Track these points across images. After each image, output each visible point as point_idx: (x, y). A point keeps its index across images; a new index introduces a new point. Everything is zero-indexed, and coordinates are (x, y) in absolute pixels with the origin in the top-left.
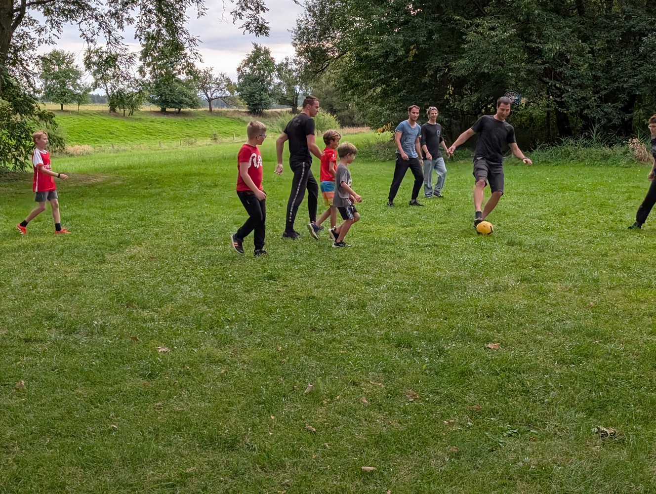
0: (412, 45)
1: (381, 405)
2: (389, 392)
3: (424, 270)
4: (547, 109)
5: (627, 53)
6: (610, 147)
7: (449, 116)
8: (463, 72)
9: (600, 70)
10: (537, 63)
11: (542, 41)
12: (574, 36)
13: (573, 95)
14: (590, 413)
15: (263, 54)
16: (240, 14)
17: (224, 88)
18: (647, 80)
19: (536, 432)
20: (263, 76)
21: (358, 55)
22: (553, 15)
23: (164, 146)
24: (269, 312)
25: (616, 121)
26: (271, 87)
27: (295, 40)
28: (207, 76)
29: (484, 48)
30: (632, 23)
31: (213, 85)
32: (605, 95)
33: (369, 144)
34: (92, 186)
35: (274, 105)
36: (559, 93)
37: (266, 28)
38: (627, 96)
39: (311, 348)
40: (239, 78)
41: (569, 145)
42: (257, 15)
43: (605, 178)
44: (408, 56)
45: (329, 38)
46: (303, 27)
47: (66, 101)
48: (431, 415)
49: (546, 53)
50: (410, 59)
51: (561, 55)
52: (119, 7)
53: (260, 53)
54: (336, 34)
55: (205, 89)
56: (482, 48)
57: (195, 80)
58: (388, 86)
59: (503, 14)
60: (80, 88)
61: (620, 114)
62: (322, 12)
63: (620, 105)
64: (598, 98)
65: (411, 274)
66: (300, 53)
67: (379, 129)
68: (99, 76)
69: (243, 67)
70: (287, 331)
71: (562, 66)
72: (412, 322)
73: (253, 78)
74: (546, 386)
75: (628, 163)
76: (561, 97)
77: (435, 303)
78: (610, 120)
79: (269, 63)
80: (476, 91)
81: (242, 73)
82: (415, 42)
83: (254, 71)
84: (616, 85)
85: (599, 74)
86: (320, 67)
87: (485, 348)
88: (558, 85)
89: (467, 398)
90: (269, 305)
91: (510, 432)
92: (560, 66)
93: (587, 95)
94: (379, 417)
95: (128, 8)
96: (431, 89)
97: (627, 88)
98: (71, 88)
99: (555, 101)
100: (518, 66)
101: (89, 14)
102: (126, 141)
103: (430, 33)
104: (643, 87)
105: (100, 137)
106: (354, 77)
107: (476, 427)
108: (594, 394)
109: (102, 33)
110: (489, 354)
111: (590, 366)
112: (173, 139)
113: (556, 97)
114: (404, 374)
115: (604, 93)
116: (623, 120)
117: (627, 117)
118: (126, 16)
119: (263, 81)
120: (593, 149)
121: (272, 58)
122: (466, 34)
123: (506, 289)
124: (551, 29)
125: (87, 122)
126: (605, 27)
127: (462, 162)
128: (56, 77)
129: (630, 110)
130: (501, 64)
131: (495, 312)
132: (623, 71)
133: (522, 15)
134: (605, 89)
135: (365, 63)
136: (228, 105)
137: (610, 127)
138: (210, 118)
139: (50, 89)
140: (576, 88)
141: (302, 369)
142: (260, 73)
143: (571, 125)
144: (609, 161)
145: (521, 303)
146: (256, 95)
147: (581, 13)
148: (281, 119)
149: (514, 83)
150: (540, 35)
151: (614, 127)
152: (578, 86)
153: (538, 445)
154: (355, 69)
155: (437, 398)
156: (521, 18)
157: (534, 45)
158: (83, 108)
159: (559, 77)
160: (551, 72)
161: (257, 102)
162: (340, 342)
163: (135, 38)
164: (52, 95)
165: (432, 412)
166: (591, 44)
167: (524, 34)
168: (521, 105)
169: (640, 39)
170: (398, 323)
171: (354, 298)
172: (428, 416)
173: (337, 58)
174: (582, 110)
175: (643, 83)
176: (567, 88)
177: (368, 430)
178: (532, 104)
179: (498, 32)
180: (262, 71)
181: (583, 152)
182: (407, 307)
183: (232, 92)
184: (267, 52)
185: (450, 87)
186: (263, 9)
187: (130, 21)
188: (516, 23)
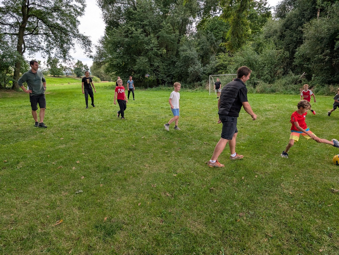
4: (155, 78)
5: (172, 66)
6: (170, 87)
8: (136, 69)
10: (153, 68)
11: (154, 63)
12: (161, 62)
13: (161, 75)
16: (85, 53)
17: (70, 71)
18: (176, 72)
21: (110, 64)
22: (156, 57)
23: (55, 85)
25: (170, 82)
30: (173, 59)
38: (172, 76)
41: (160, 86)
44: (123, 65)
46: (95, 56)
49: (155, 65)
51: (158, 66)
53: (79, 62)
54: (103, 58)
55: (65, 71)
56: (141, 63)
58: (117, 72)
59: (145, 56)
62: (100, 53)
63: (171, 78)
64: (166, 76)
76: (158, 75)
82: (124, 61)
83: (78, 67)
84: (170, 73)
88: (157, 73)
92: (158, 68)
93: (164, 75)
97: (172, 74)
100: (149, 68)
103: (128, 60)
106: (109, 69)
112: (57, 83)
122: (137, 60)
124: (156, 60)
126: (167, 60)
127: (137, 90)
130: (145, 67)
132: (171, 70)
133: (149, 56)
134: (167, 74)
135: (112, 66)
138: (67, 78)
147: (162, 56)
149: (148, 72)
150: (153, 61)
152: (162, 73)
154: (109, 67)
157: (152, 63)
159: (158, 71)
160: (156, 70)
166: (164, 64)
167: (150, 61)
169: (175, 63)
174: (163, 79)
176: (159, 73)
179: (144, 60)
180: (80, 67)
181: (164, 88)
183: (72, 72)
184: (81, 62)
185: (133, 72)
186: (92, 52)
187: (52, 53)
188: (148, 58)
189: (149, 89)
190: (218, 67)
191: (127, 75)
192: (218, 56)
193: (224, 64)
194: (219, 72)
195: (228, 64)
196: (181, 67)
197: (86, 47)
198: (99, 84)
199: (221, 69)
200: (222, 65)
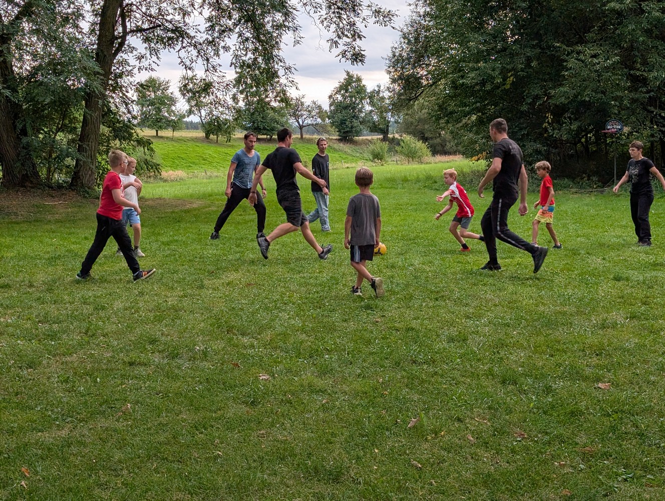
0: (509, 72)
1: (488, 443)
2: (495, 430)
3: (526, 304)
4: (652, 139)
7: (548, 145)
8: (563, 100)
10: (641, 91)
11: (646, 69)
15: (355, 82)
16: (336, 42)
17: (315, 116)
19: (652, 477)
20: (354, 103)
21: (453, 82)
24: (368, 342)
26: (363, 115)
27: (389, 67)
28: (299, 104)
29: (586, 75)
31: (305, 113)
33: (462, 172)
34: (187, 211)
35: (365, 132)
37: (362, 56)
39: (411, 382)
40: (331, 105)
42: (354, 43)
44: (505, 84)
45: (424, 66)
46: (397, 54)
47: (161, 128)
48: (540, 456)
49: (651, 81)
50: (508, 87)
52: (216, 35)
53: (351, 80)
54: (430, 61)
55: (297, 117)
56: (583, 76)
57: (287, 108)
58: (483, 114)
59: (605, 41)
60: (174, 114)
62: (417, 39)
65: (512, 308)
66: (394, 81)
67: (474, 158)
68: (193, 103)
69: (335, 95)
70: (387, 363)
72: (516, 358)
73: (345, 105)
74: (662, 430)
77: (541, 339)
79: (361, 90)
80: (576, 119)
81: (334, 100)
82: (513, 69)
83: (345, 99)
86: (413, 95)
87: (595, 388)
88: (663, 115)
89: (577, 440)
90: (367, 335)
91: (625, 477)
94: (485, 456)
95: (225, 37)
96: (529, 117)
98: (166, 114)
99: (660, 131)
100: (621, 94)
101: (188, 42)
102: (218, 167)
103: (529, 60)
105: (194, 163)
106: (449, 105)
107: (588, 470)
109: (200, 60)
110: (599, 394)
113: (661, 127)
114: (511, 412)
118: (222, 44)
119: (354, 108)
121: (364, 86)
122: (566, 61)
123: (614, 326)
124: (657, 57)
125: (181, 148)
128: (152, 103)
130: (602, 92)
131: (604, 350)
133: (626, 42)
135: (461, 91)
136: (319, 132)
138: (301, 145)
139: (146, 116)
141: (404, 403)
142: (351, 100)
145: (632, 342)
146: (347, 123)
148: (372, 147)
149: (616, 112)
150: (645, 63)
153: (655, 491)
154: (451, 97)
155: (547, 438)
156: (625, 45)
157: (637, 74)
158: (178, 134)
160: (656, 101)
161: (348, 129)
162: (442, 376)
163: (231, 66)
164: (148, 121)
165: (542, 453)
167: (627, 62)
168: (624, 135)
170: (502, 358)
171: (454, 332)
172: (538, 457)
173: (431, 86)
177: (475, 469)
178: (634, 133)
179: (600, 60)
180: (353, 99)
182: (510, 342)
183: (323, 120)
184: (359, 80)
185: (549, 115)
186: (360, 37)
187: (226, 49)
188: (619, 51)
191: (521, 129)
197: (340, 17)
198: (423, 166)
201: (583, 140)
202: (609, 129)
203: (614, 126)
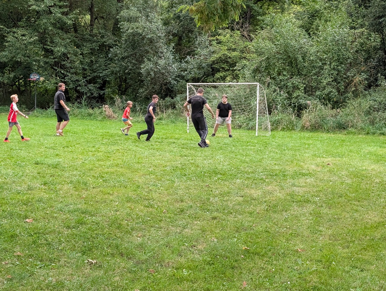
5: (102, 56)
6: (92, 109)
8: (5, 60)
9: (86, 65)
10: (50, 58)
11: (53, 46)
12: (72, 44)
13: (71, 78)
14: (84, 253)
18: (112, 72)
19: (54, 265)
22: (60, 31)
25: (96, 95)
30: (104, 40)
32: (89, 79)
36: (63, 77)
38: (102, 81)
43: (90, 127)
49: (56, 52)
51: (64, 54)
56: (17, 46)
59: (30, 27)
61: (97, 91)
63: (98, 86)
64: (86, 81)
71: (64, 61)
74: (60, 241)
75: (102, 119)
76: (64, 78)
78: (92, 94)
80: (13, 71)
84: (96, 74)
85: (86, 67)
87: (25, 222)
88: (62, 72)
91: (40, 266)
92: (63, 61)
93: (79, 79)
97: (102, 76)
100: (39, 59)
104: (110, 76)
107: (21, 265)
108: (86, 243)
111: (83, 228)
113: (62, 79)
115: (89, 78)
116: (99, 94)
117: (102, 92)
120: (83, 110)
122: (6, 37)
124: (59, 39)
126: (89, 41)
129: (104, 88)
130: (28, 57)
132: (99, 66)
133: (41, 29)
134: (89, 76)
137: (93, 98)
140: (73, 74)
143: (70, 95)
144: (92, 117)
147: (76, 31)
149: (36, 68)
150: (52, 42)
151: (94, 98)
152: (74, 73)
153: (56, 271)
156: (41, 31)
157: (48, 47)
159: (63, 67)
160: (58, 64)
166: (82, 49)
167: (42, 40)
168: (41, 82)
169: (109, 49)
174: (76, 87)
175: (110, 74)
176: (68, 74)
178: (47, 81)
179: (27, 38)
181: (77, 111)
188: (38, 34)
189: (37, 111)
190: (217, 63)
192: (214, 38)
193: (230, 58)
194: (218, 75)
195: (240, 58)
196: (123, 58)
199: (223, 68)
200: (224, 60)
201: (17, 83)
202: (32, 78)
203: (35, 77)
